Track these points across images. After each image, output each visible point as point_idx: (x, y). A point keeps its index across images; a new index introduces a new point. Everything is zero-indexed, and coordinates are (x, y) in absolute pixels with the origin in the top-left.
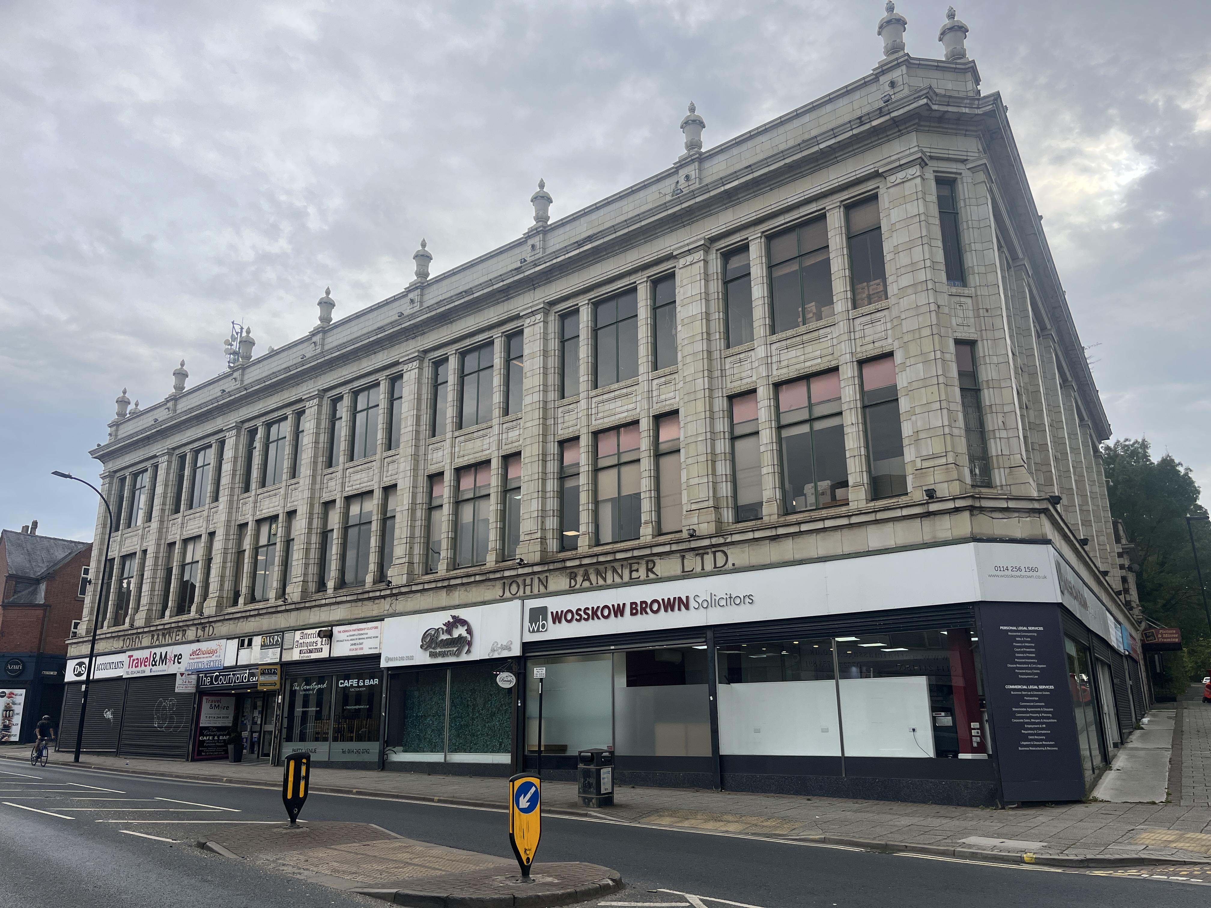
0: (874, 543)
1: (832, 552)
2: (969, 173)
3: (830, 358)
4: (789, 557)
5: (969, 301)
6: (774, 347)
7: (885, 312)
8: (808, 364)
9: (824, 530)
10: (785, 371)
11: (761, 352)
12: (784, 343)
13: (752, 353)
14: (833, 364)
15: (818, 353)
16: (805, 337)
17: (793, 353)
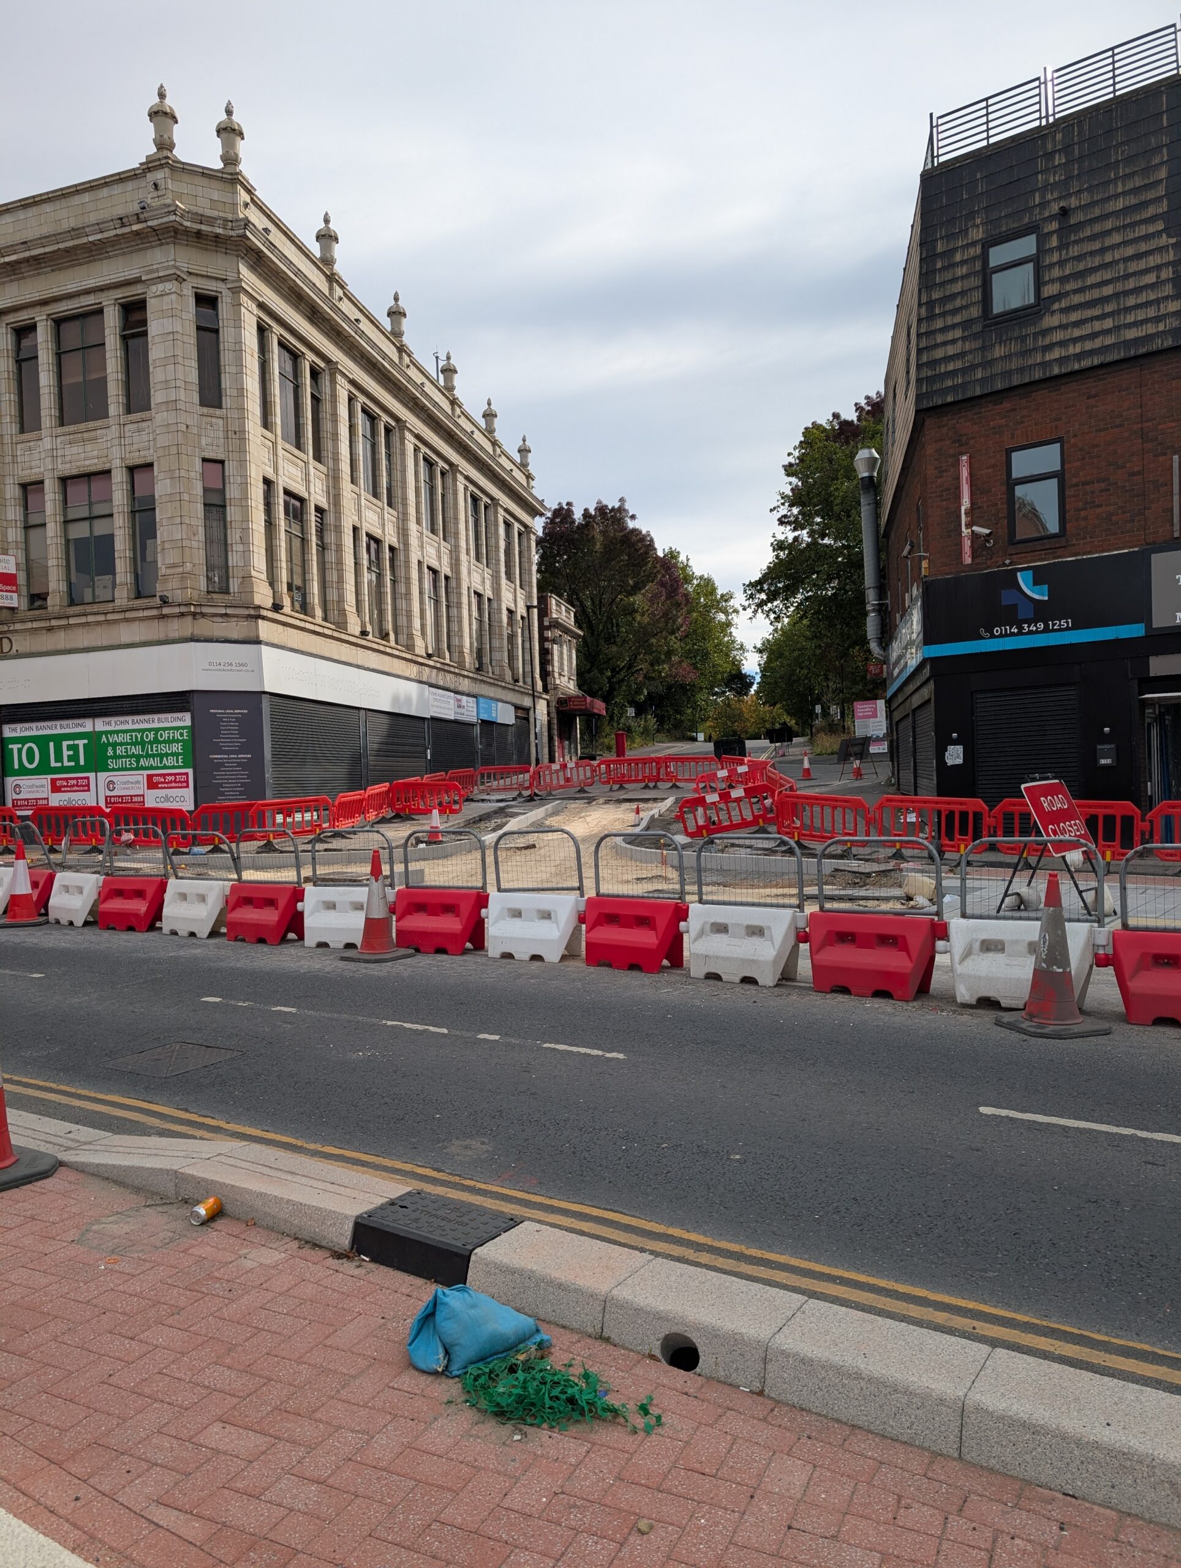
0: (125, 638)
1: (94, 644)
2: (229, 293)
3: (105, 459)
4: (61, 646)
5: (221, 422)
6: (59, 440)
7: (149, 423)
8: (87, 463)
9: (88, 624)
10: (68, 465)
11: (47, 444)
12: (68, 437)
13: (40, 443)
14: (107, 467)
15: (96, 453)
16: (86, 435)
17: (75, 450)
